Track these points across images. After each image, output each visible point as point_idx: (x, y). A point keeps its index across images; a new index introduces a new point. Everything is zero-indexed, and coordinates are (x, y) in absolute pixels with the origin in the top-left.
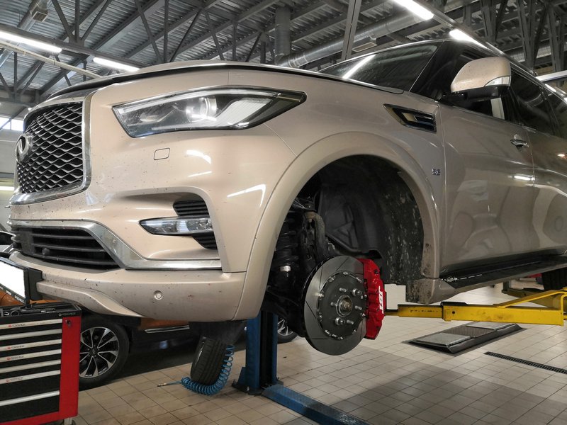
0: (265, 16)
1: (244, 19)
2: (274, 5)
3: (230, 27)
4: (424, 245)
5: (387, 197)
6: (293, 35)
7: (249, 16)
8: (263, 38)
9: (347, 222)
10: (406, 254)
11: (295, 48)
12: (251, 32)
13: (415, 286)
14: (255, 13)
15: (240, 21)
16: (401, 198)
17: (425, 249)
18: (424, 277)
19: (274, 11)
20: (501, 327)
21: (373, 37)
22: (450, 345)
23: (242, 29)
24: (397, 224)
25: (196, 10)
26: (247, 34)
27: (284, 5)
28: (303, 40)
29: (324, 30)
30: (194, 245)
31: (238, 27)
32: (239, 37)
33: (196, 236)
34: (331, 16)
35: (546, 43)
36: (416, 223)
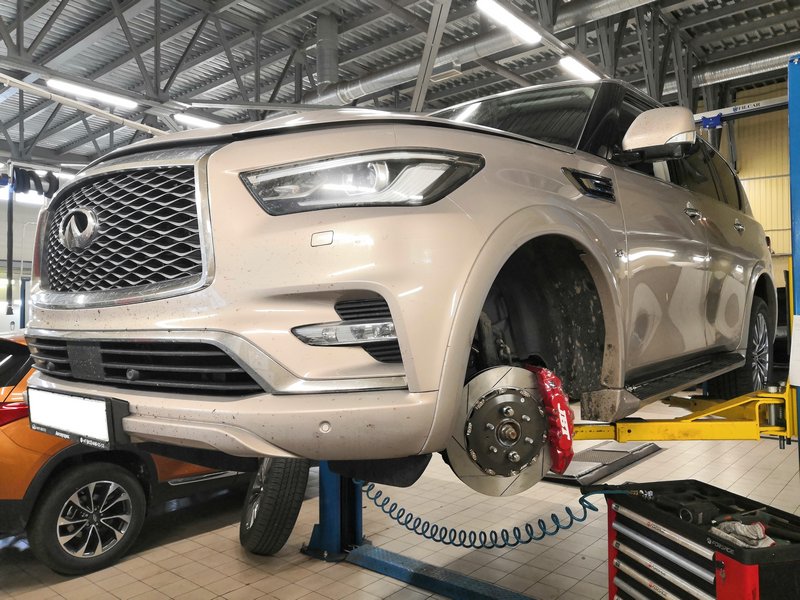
0: (302, 28)
1: (272, 30)
2: (315, 13)
3: (251, 41)
4: (606, 347)
5: (557, 286)
6: (341, 54)
7: (279, 26)
8: (298, 58)
9: (500, 320)
10: (580, 358)
11: (342, 73)
12: (280, 48)
13: (593, 399)
14: (287, 23)
15: (264, 33)
16: (576, 288)
17: (606, 351)
18: (605, 387)
19: (315, 21)
20: (636, 448)
21: (457, 62)
22: (580, 476)
23: (266, 45)
24: (567, 320)
25: (201, 15)
26: (273, 51)
27: (328, 13)
28: (354, 62)
29: (384, 49)
30: (364, 358)
31: (262, 42)
32: (262, 55)
33: (367, 347)
34: (394, 31)
35: (671, 77)
36: (594, 319)
